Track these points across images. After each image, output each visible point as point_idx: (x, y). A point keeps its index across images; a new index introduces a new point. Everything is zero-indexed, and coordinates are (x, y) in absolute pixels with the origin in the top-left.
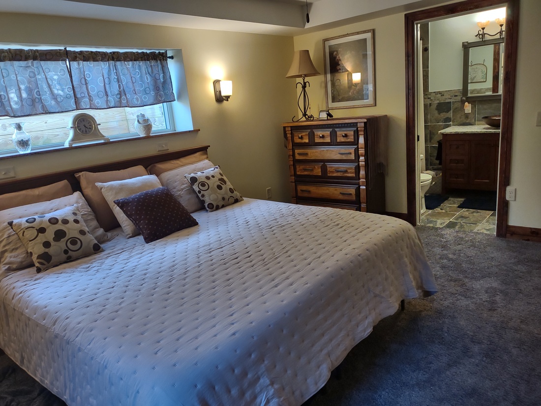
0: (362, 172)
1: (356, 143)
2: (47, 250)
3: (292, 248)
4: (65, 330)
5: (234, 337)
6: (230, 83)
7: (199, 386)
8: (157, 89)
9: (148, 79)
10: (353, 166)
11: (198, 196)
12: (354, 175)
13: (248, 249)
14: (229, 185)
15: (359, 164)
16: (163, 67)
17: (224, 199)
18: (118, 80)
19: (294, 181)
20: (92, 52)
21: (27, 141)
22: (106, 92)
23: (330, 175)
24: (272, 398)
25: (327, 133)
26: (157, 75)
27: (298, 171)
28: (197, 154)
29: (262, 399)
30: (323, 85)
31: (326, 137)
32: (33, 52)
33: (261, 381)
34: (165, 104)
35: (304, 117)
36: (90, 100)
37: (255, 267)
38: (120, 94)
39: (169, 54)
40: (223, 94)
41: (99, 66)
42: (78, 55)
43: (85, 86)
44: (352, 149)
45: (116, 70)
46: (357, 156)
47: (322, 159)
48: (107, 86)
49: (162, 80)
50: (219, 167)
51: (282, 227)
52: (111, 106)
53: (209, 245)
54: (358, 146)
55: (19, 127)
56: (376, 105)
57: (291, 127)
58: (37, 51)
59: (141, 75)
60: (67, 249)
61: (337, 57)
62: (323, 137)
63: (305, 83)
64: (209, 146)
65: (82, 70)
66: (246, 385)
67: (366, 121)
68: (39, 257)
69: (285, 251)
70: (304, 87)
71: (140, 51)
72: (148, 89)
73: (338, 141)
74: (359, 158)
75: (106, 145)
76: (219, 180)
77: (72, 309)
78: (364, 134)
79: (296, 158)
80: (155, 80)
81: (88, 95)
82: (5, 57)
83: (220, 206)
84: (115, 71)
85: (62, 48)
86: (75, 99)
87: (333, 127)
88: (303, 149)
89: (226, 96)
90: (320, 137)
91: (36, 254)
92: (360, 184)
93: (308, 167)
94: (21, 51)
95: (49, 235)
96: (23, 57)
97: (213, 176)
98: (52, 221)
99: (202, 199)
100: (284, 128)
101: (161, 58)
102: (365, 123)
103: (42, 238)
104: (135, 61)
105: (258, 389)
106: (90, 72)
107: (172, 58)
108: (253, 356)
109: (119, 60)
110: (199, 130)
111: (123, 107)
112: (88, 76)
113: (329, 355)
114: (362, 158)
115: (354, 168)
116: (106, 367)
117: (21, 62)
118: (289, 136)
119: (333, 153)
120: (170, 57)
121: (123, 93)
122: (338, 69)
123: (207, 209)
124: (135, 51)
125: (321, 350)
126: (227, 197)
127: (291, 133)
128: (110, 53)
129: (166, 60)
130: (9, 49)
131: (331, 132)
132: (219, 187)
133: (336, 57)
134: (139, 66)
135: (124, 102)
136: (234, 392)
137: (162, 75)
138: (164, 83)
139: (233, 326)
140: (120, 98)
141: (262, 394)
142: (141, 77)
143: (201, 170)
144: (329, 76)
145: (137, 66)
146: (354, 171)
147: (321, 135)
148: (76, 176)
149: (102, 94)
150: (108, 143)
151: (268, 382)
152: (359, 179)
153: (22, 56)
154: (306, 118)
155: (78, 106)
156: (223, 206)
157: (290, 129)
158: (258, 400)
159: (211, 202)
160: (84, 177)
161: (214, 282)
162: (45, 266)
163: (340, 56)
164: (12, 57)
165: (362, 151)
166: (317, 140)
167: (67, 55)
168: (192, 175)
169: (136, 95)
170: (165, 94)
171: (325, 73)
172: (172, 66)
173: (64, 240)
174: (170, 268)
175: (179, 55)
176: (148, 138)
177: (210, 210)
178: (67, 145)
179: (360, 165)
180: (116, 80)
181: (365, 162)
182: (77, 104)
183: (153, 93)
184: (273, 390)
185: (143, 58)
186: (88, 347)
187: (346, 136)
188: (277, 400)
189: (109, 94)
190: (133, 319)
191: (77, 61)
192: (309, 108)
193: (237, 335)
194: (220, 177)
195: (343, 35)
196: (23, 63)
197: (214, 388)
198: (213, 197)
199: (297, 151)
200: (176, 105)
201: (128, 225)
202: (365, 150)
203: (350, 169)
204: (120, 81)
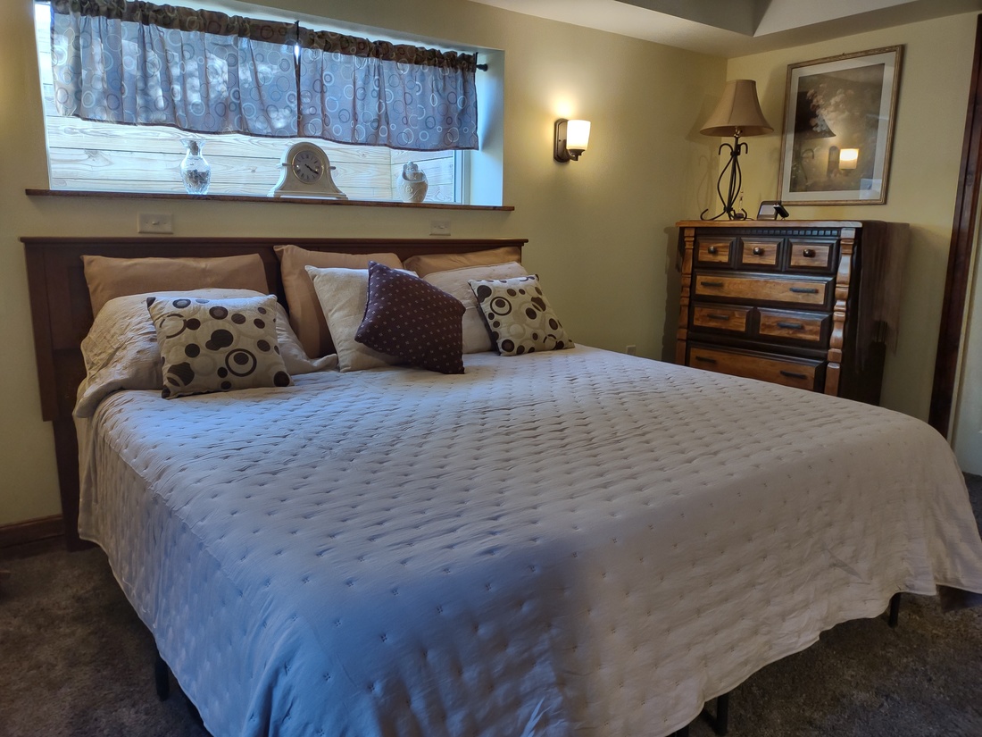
0: (837, 334)
1: (831, 270)
2: (189, 360)
3: (656, 429)
4: (172, 490)
5: (488, 557)
6: (587, 125)
7: (389, 640)
8: (447, 120)
9: (435, 102)
10: (819, 317)
11: (487, 325)
12: (818, 338)
13: (562, 418)
14: (551, 313)
15: (831, 316)
16: (465, 82)
17: (535, 336)
18: (380, 95)
19: (685, 338)
20: (342, 36)
21: (203, 173)
22: (355, 114)
23: (765, 333)
24: (557, 717)
25: (771, 246)
26: (452, 96)
27: (698, 319)
28: (501, 251)
29: (532, 712)
30: (776, 156)
31: (766, 253)
32: (241, 22)
33: (537, 669)
34: (459, 152)
35: (726, 214)
36: (324, 121)
37: (568, 447)
38: (378, 120)
39: (481, 60)
40: (570, 146)
41: (349, 63)
42: (316, 38)
43: (319, 95)
44: (820, 283)
45: (379, 75)
46: (831, 296)
47: (752, 297)
48: (359, 103)
49: (460, 107)
50: (536, 278)
51: (640, 394)
52: (360, 140)
53: (486, 401)
54: (835, 279)
55: (195, 148)
56: (885, 203)
57: (696, 228)
58: (248, 20)
59: (424, 92)
60: (225, 366)
61: (815, 101)
62: (761, 253)
63: (738, 147)
64: (527, 241)
65: (320, 66)
66: (499, 668)
67: (860, 225)
68: (173, 369)
69: (641, 433)
70: (735, 153)
71: (428, 48)
72: (431, 119)
73: (792, 264)
74: (833, 303)
75: (338, 206)
76: (533, 299)
77: (198, 457)
78: (852, 255)
79: (697, 292)
80: (448, 105)
81: (323, 112)
82: (192, 23)
83: (527, 349)
84: (376, 77)
85: (292, 21)
86: (299, 118)
87: (786, 236)
88: (715, 274)
89: (572, 151)
90: (756, 253)
91: (168, 363)
92: (829, 359)
93: (718, 312)
94: (221, 16)
95: (202, 336)
96: (223, 27)
97: (522, 292)
98: (215, 313)
99: (493, 329)
100: (682, 229)
101: (467, 65)
102: (857, 229)
103: (189, 336)
104: (416, 63)
105: (526, 686)
106: (332, 71)
107: (484, 68)
108: (525, 608)
109: (387, 58)
110: (513, 209)
111: (379, 145)
112: (328, 78)
113: (705, 660)
114: (840, 304)
115: (819, 323)
116: (219, 566)
117: (218, 36)
118: (689, 246)
119: (779, 287)
120: (481, 67)
121: (383, 119)
122: (813, 124)
123: (501, 350)
124: (418, 45)
125: (688, 646)
126: (542, 335)
127: (695, 242)
128: (375, 43)
129: (474, 71)
130: (202, 10)
131: (779, 245)
132: (531, 314)
133: (812, 101)
134: (423, 74)
135: (383, 136)
136: (470, 675)
137: (460, 98)
138: (463, 112)
139: (492, 537)
140: (378, 127)
141: (534, 701)
142: (423, 95)
143: (503, 278)
144: (790, 138)
145: (418, 74)
146: (819, 328)
147: (757, 250)
148: (276, 250)
149: (347, 115)
150: (343, 203)
151: (551, 675)
152: (828, 347)
153: (220, 26)
154: (730, 216)
155: (301, 130)
156: (532, 350)
157: (692, 233)
158: (523, 712)
159: (510, 338)
160: (289, 254)
161: (477, 459)
162: (178, 389)
163: (819, 100)
164: (205, 24)
165: (842, 290)
166: (747, 259)
167: (298, 34)
168: (484, 282)
169: (409, 127)
170: (461, 133)
171: (783, 132)
172: (483, 84)
173: (225, 350)
174: (399, 424)
175: (497, 65)
176: (418, 206)
177: (507, 353)
178: (271, 194)
179: (835, 318)
180: (375, 94)
181: (846, 312)
182: (301, 127)
183: (439, 129)
184: (560, 699)
185: (432, 62)
186: (200, 523)
187: (811, 254)
188: (566, 724)
189: (360, 118)
190: (300, 490)
191: (313, 48)
192: (738, 198)
193: (497, 555)
194: (536, 295)
195: (834, 57)
196: (219, 38)
197: (425, 654)
198: (516, 329)
199: (700, 279)
200: (478, 156)
201: (347, 350)
202: (849, 288)
203: (810, 323)
204: (382, 95)
